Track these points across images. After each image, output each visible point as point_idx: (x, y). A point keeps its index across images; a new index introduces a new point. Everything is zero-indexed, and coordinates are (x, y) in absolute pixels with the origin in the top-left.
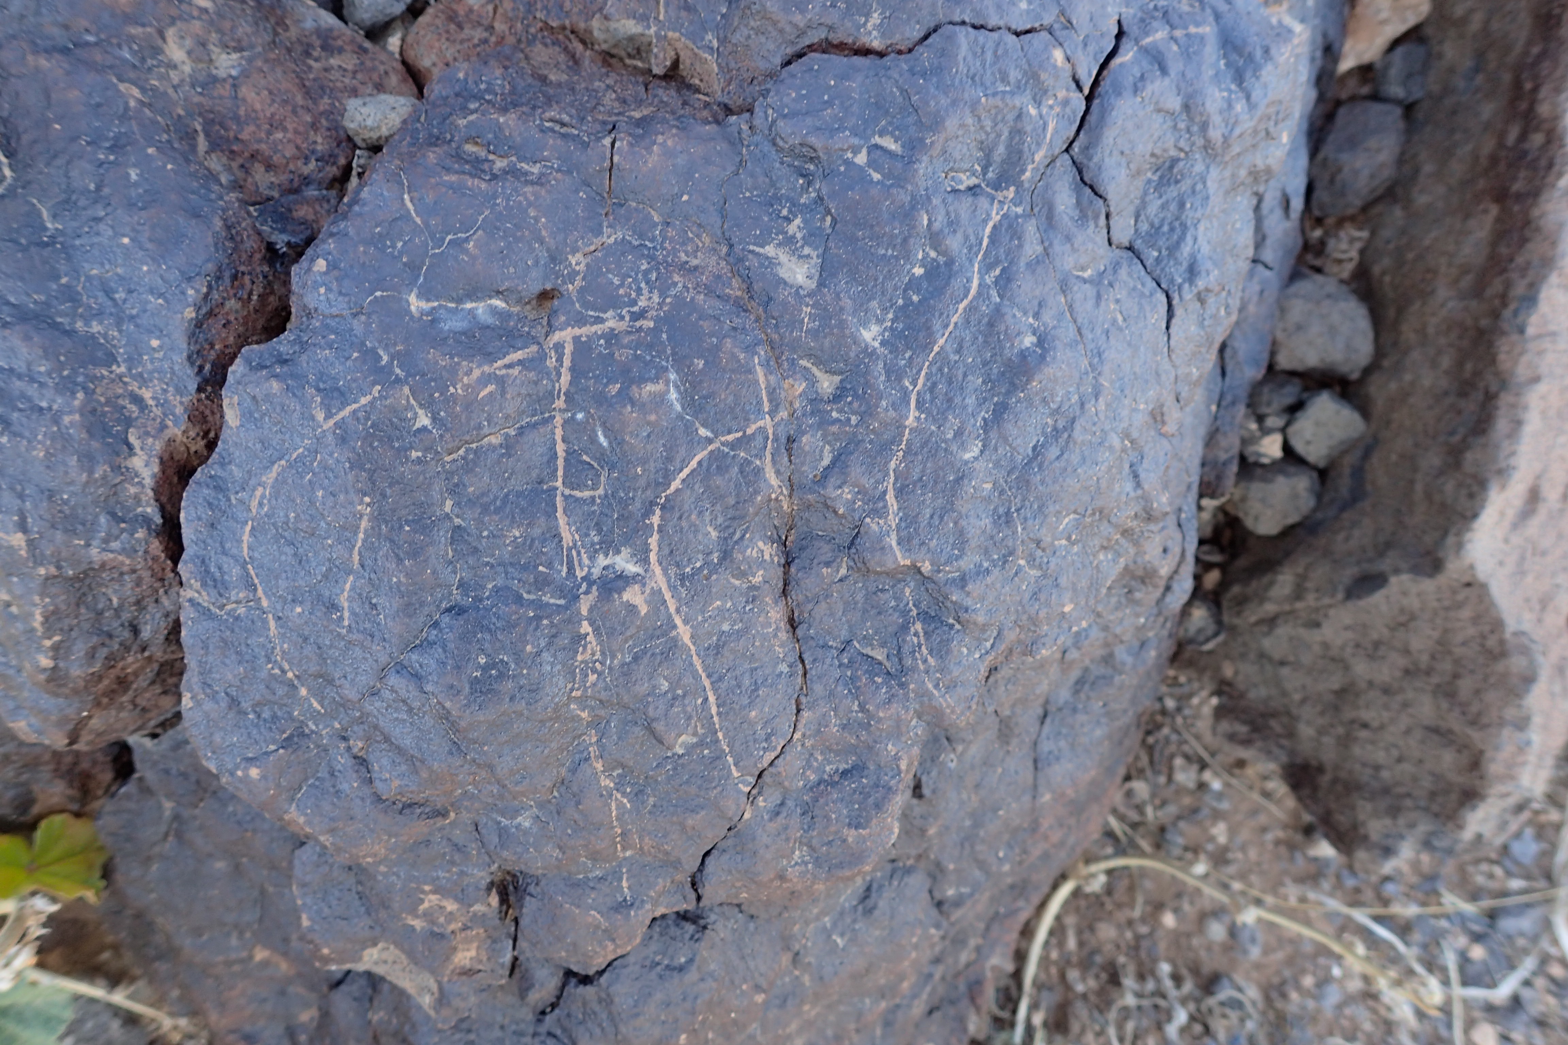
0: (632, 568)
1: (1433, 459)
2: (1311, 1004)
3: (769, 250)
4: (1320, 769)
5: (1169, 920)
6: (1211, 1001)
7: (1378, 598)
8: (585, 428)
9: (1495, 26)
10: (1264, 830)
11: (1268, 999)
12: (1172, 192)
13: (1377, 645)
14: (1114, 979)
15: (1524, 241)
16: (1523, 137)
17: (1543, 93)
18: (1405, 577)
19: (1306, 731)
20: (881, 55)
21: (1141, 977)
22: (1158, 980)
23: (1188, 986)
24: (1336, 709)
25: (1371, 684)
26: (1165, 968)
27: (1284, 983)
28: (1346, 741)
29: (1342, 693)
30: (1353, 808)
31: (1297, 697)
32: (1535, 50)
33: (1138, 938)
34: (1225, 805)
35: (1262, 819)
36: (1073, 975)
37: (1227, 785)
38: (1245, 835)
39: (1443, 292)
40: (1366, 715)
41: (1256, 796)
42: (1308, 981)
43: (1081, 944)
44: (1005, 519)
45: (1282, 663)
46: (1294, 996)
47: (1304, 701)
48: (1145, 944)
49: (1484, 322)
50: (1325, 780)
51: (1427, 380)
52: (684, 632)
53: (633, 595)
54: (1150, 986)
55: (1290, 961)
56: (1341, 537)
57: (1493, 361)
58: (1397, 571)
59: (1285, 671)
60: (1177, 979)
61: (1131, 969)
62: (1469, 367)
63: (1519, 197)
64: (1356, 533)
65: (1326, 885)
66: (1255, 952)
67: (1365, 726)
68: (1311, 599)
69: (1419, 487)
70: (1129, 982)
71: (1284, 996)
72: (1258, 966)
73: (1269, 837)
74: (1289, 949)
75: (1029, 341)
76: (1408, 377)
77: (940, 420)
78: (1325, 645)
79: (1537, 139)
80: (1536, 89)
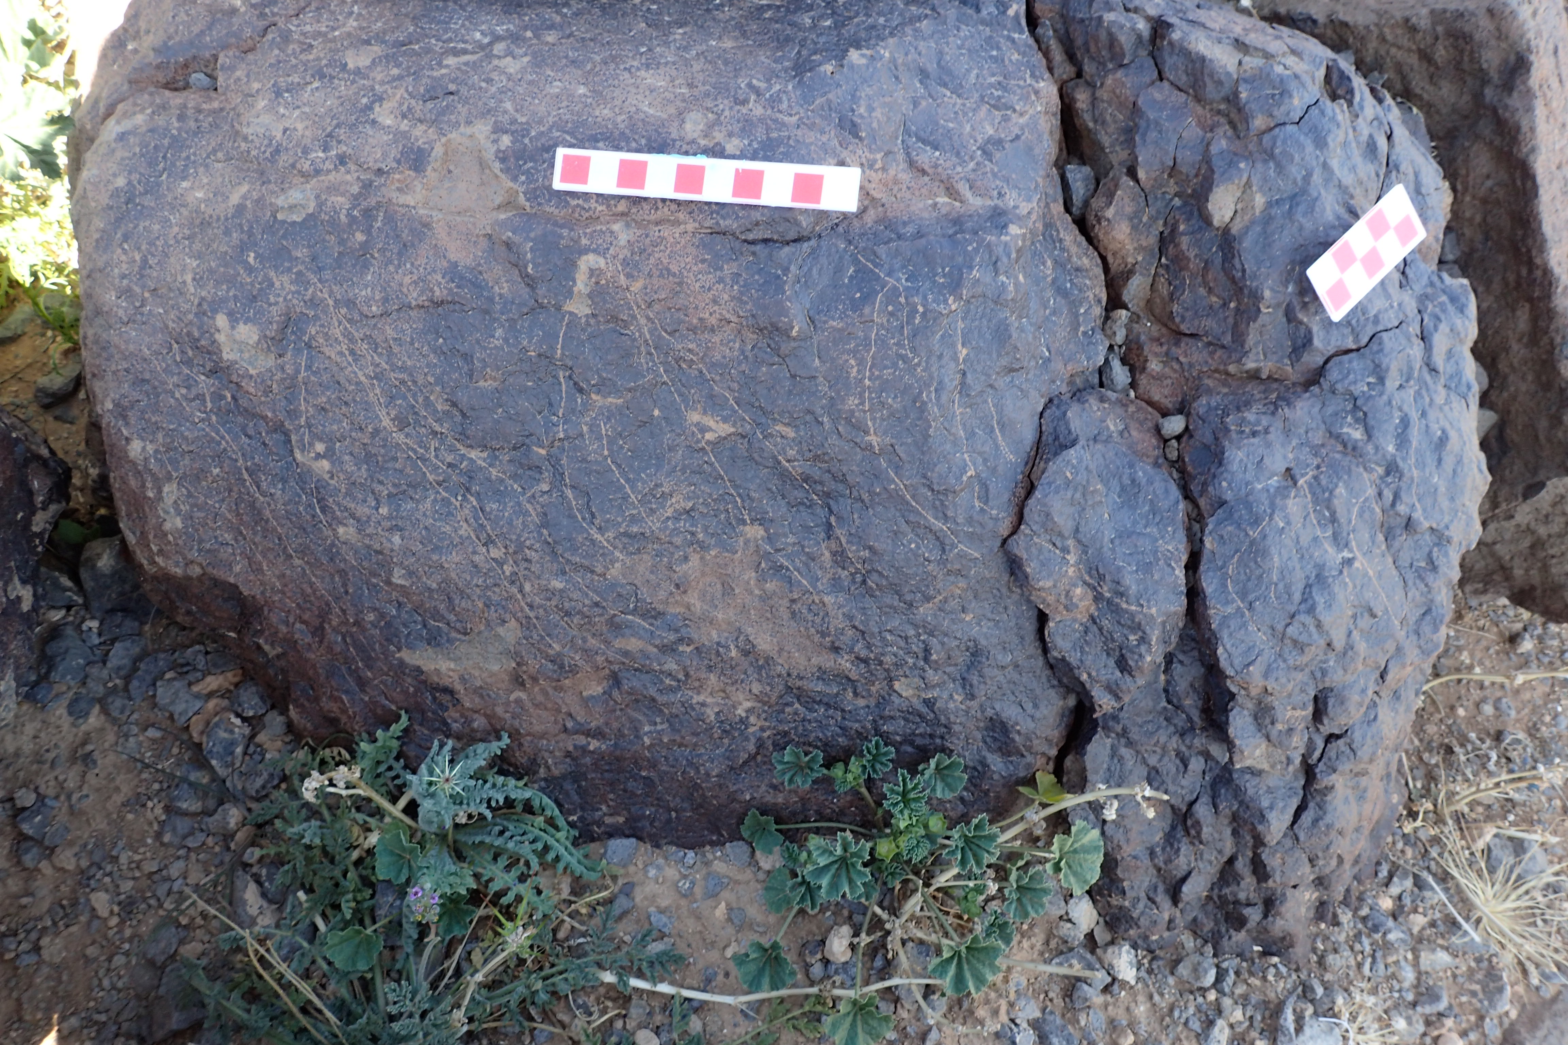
0: (1350, 556)
1: (1543, 424)
2: (1554, 730)
3: (1345, 430)
4: (1533, 588)
5: (1461, 712)
6: (1503, 745)
7: (1543, 493)
8: (1320, 512)
9: (1489, 219)
10: (1488, 649)
11: (1530, 735)
12: (1452, 360)
13: (1547, 516)
14: (1449, 750)
15: (1551, 319)
16: (1530, 271)
17: (1534, 252)
18: (1555, 480)
19: (1518, 572)
20: (1358, 350)
21: (1462, 745)
22: (1473, 743)
23: (1488, 742)
24: (1533, 554)
25: (1549, 536)
26: (1473, 735)
27: (1535, 724)
28: (1545, 568)
29: (1532, 547)
30: (1563, 598)
31: (1508, 557)
32: (1520, 233)
33: (1449, 727)
34: (1462, 642)
35: (1484, 643)
36: (1426, 756)
37: (1457, 631)
38: (1478, 655)
39: (1515, 347)
40: (1551, 552)
41: (1474, 631)
42: (1547, 719)
43: (1421, 740)
44: (1452, 499)
45: (1494, 543)
46: (1544, 729)
47: (1512, 558)
48: (1454, 728)
49: (1544, 357)
50: (1539, 592)
51: (1523, 387)
52: (1371, 573)
53: (1357, 564)
54: (1470, 748)
55: (1534, 711)
56: (1507, 472)
57: (1559, 374)
58: (1549, 479)
59: (1498, 546)
60: (1481, 740)
61: (1455, 742)
62: (1544, 378)
63: (1539, 299)
64: (1516, 468)
65: (1534, 665)
66: (1513, 713)
67: (1553, 557)
68: (1504, 506)
69: (1542, 437)
70: (1457, 749)
71: (1538, 730)
72: (1517, 721)
73: (1492, 651)
74: (1530, 706)
75: (1439, 433)
76: (1512, 389)
77: (1423, 470)
78: (1518, 526)
79: (1538, 273)
80: (1529, 251)
